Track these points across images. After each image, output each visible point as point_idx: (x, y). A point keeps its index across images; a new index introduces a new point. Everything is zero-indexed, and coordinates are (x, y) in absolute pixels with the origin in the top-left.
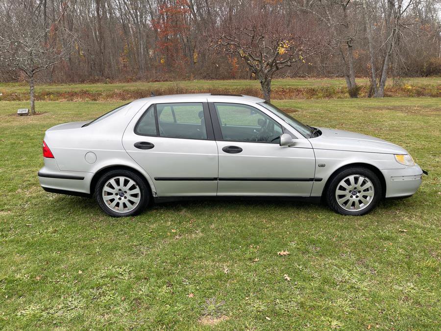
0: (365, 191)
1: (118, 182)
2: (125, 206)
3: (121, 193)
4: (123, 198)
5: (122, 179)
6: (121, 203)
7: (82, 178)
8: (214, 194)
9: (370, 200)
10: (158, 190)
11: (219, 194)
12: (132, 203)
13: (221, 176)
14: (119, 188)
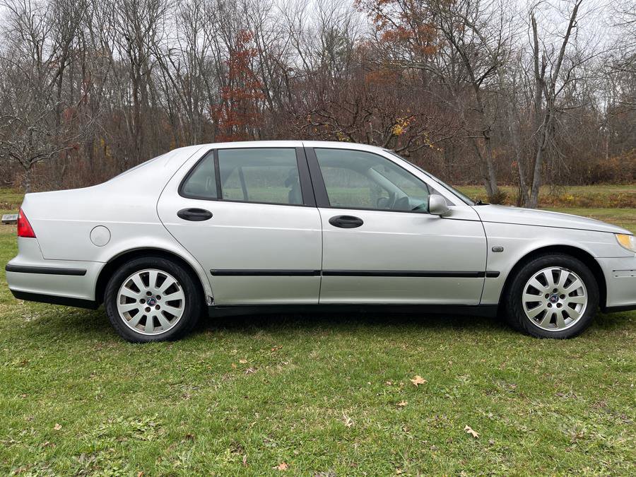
0: (571, 295)
1: (145, 279)
2: (156, 322)
3: (151, 299)
4: (153, 308)
5: (153, 274)
6: (150, 316)
7: (82, 273)
8: (314, 301)
9: (580, 311)
10: (216, 292)
11: (324, 300)
12: (169, 317)
13: (326, 268)
14: (147, 289)
